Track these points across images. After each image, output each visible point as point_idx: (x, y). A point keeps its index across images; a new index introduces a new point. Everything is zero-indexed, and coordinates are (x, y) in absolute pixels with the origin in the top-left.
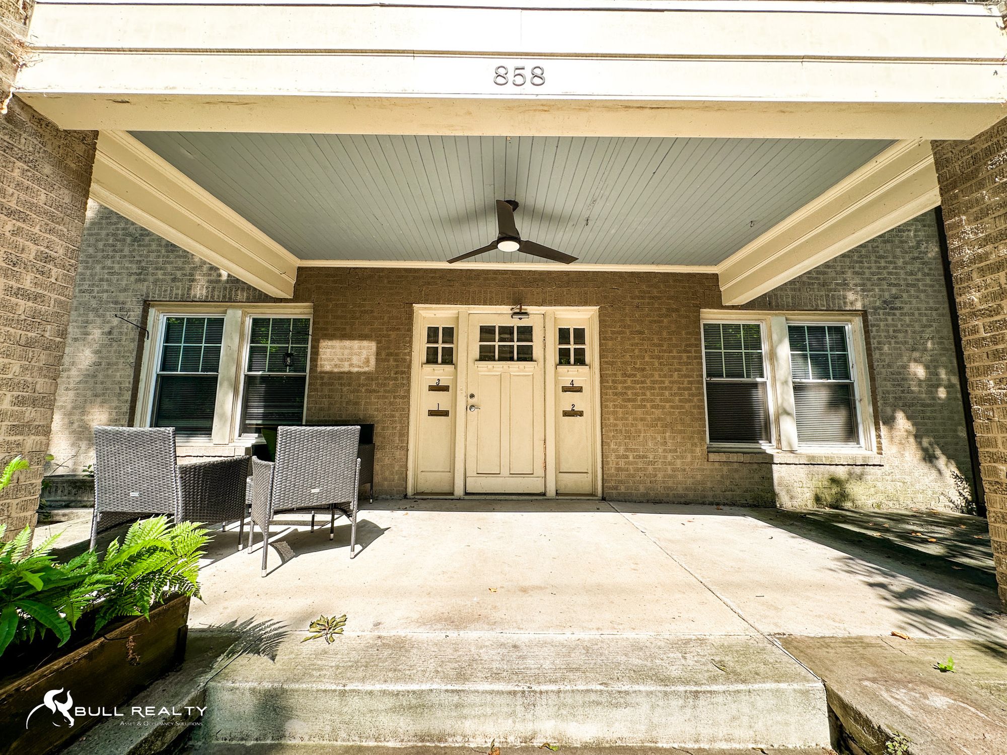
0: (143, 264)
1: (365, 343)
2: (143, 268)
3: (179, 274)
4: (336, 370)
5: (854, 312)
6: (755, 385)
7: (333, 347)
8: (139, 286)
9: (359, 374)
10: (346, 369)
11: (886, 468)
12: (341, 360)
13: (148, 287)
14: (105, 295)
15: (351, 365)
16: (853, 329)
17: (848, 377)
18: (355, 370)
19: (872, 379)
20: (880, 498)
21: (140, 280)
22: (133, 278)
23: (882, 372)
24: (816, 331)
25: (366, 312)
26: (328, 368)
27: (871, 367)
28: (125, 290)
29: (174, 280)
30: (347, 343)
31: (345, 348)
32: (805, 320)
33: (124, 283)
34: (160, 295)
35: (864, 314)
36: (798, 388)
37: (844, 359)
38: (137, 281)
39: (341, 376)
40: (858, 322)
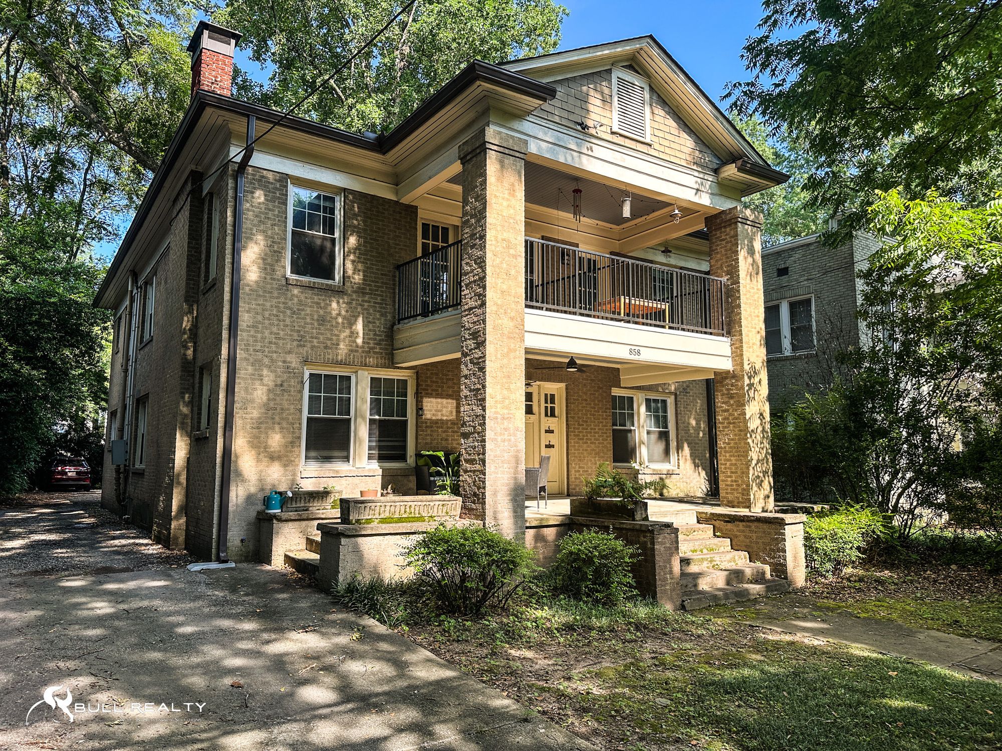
0: (302, 333)
1: (450, 401)
2: (302, 336)
3: (329, 343)
4: (434, 418)
5: (671, 393)
6: (630, 431)
7: (431, 402)
8: (301, 350)
9: (447, 420)
10: (439, 417)
11: (681, 476)
12: (436, 411)
13: (307, 352)
14: (275, 355)
15: (442, 415)
16: (670, 401)
17: (666, 428)
18: (445, 418)
19: (677, 429)
20: (678, 491)
21: (301, 346)
22: (295, 343)
23: (681, 425)
24: (656, 401)
25: (450, 379)
26: (429, 416)
27: (677, 423)
28: (290, 352)
29: (326, 347)
30: (439, 400)
31: (437, 403)
32: (652, 396)
33: (289, 346)
34: (316, 358)
35: (676, 395)
36: (648, 433)
37: (665, 417)
38: (298, 346)
39: (436, 422)
40: (673, 397)
